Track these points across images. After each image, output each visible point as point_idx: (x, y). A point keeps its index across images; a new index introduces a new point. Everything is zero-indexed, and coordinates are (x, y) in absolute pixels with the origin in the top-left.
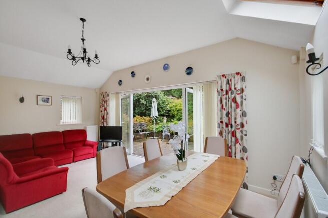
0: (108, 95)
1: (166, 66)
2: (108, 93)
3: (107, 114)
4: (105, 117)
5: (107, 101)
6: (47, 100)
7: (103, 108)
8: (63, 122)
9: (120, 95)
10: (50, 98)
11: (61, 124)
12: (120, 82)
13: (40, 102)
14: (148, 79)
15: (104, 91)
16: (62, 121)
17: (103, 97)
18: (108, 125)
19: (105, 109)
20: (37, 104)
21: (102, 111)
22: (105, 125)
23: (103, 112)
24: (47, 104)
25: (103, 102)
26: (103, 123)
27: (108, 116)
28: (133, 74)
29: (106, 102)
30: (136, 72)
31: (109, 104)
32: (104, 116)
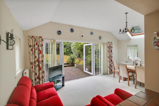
2: (43, 38)
12: (59, 32)
14: (82, 36)
26: (38, 65)
27: (44, 58)
30: (74, 30)
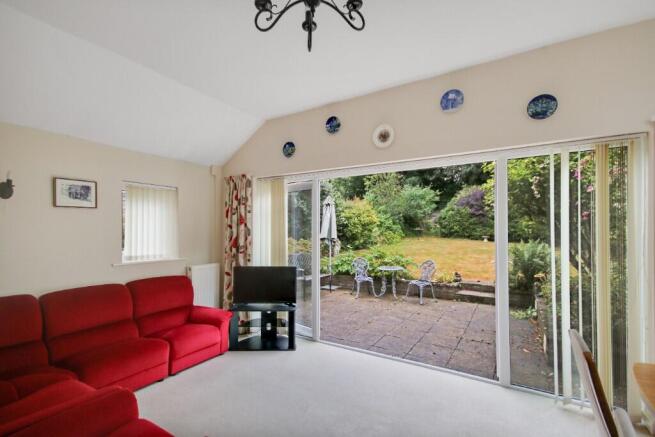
0: (249, 184)
1: (451, 96)
2: (248, 177)
3: (248, 233)
4: (241, 242)
5: (246, 199)
6: (82, 193)
7: (235, 217)
8: (130, 258)
9: (286, 181)
10: (92, 185)
11: (125, 261)
12: (289, 148)
13: (63, 199)
14: (384, 137)
15: (236, 172)
16: (126, 253)
17: (235, 188)
18: (249, 265)
19: (242, 221)
20: (54, 204)
21: (231, 227)
22: (242, 263)
23: (234, 230)
24: (84, 203)
25: (235, 203)
26: (235, 257)
27: (249, 238)
28: (333, 124)
29: (243, 201)
30: (341, 119)
31: (251, 206)
32: (237, 239)
